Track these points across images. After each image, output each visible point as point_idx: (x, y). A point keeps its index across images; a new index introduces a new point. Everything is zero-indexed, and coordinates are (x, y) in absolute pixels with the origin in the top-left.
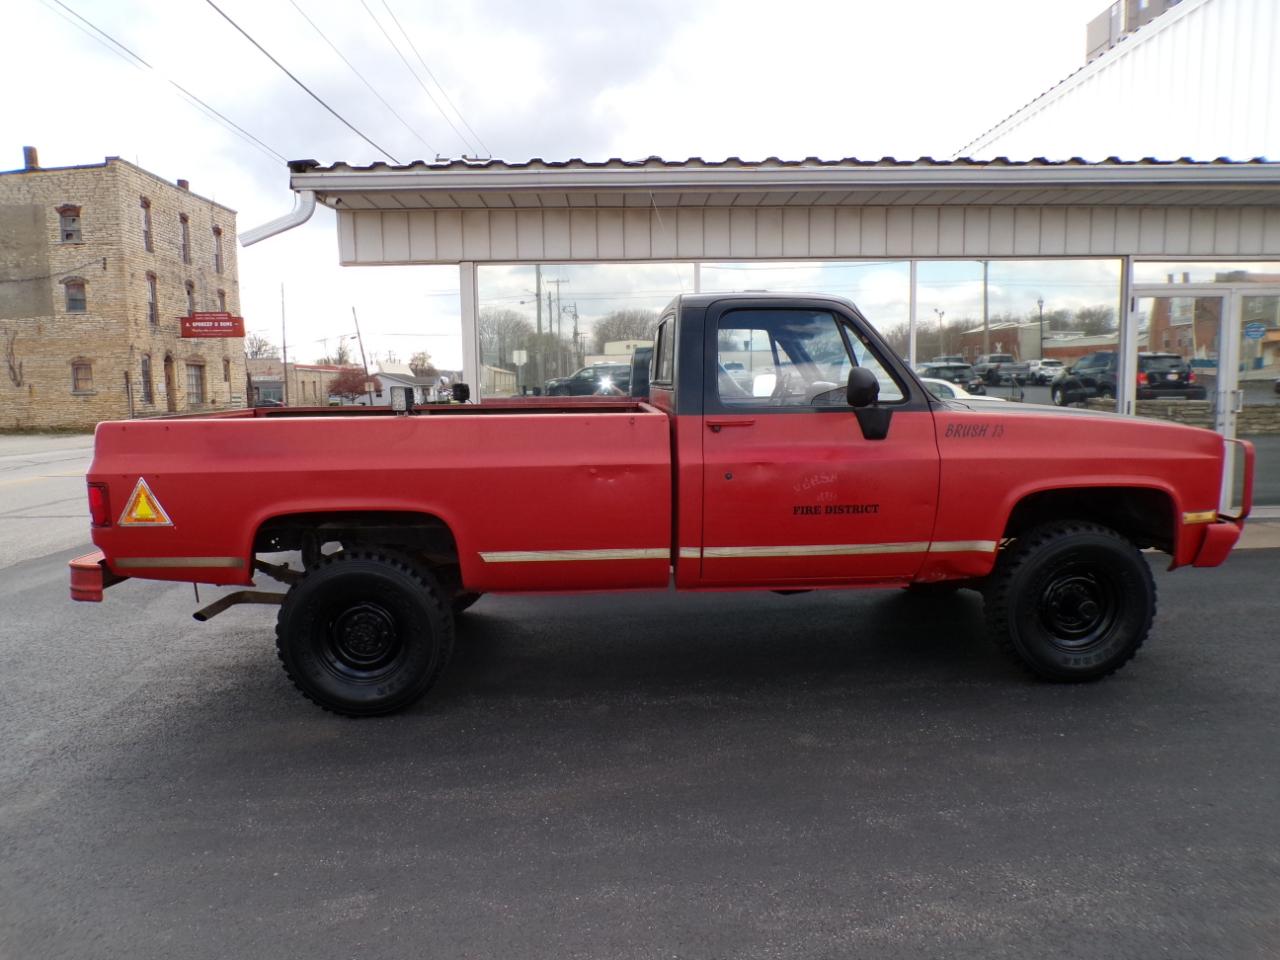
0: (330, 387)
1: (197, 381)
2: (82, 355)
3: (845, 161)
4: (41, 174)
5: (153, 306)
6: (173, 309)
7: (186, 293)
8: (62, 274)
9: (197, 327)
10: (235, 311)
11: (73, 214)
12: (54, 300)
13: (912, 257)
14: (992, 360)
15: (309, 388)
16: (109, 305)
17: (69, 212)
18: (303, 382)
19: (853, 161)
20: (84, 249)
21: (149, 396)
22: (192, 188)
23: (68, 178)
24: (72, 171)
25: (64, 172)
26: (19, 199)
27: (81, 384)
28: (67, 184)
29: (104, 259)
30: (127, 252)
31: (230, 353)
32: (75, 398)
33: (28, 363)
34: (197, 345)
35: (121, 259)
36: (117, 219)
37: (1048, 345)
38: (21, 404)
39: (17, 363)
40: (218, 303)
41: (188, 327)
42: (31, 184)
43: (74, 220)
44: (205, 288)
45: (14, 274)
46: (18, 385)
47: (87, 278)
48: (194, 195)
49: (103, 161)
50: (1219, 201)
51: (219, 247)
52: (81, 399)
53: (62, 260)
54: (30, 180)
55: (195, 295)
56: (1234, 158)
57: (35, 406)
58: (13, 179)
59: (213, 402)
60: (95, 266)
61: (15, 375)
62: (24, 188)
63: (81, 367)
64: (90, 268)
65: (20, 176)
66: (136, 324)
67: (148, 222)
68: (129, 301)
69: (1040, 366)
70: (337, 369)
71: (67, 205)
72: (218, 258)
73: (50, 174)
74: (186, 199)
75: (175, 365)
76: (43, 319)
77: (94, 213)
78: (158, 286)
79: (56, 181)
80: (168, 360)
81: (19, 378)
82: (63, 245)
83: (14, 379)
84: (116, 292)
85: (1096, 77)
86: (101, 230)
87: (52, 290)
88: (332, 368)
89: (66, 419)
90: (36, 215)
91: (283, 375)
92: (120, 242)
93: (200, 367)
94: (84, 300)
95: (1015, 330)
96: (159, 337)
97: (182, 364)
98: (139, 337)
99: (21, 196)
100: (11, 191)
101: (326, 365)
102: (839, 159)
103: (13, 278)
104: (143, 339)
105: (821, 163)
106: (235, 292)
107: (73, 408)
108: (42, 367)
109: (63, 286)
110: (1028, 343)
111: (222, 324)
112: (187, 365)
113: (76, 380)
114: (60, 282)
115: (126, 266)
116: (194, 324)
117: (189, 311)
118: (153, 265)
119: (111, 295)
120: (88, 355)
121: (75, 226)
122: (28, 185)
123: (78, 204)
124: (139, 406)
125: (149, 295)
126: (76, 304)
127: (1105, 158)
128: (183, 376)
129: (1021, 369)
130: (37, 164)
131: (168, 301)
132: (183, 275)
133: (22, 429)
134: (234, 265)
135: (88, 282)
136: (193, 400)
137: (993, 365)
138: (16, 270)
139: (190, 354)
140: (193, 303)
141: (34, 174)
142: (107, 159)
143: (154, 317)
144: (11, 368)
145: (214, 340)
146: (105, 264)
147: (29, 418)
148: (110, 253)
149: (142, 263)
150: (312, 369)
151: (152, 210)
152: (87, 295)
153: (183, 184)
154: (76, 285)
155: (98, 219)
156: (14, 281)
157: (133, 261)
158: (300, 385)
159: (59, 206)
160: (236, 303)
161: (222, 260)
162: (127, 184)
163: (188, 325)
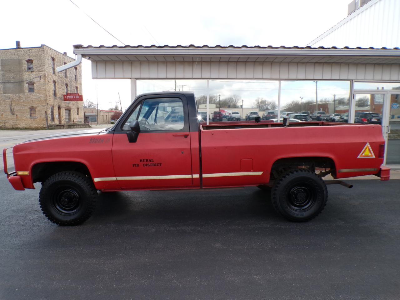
0: (111, 117)
1: (68, 114)
2: (33, 106)
3: (256, 47)
4: (22, 49)
5: (55, 91)
6: (61, 92)
7: (65, 87)
8: (27, 81)
9: (68, 98)
10: (80, 93)
11: (31, 62)
12: (25, 89)
13: (279, 79)
14: (318, 113)
15: (105, 117)
16: (41, 91)
17: (30, 61)
18: (103, 116)
19: (258, 47)
20: (34, 73)
21: (53, 119)
22: (68, 55)
23: (30, 51)
24: (31, 49)
25: (28, 49)
26: (14, 57)
27: (33, 115)
28: (29, 53)
29: (40, 76)
30: (47, 74)
31: (79, 106)
32: (30, 119)
33: (16, 108)
34: (68, 103)
35: (45, 76)
36: (44, 64)
37: (337, 109)
38: (14, 121)
39: (13, 108)
40: (76, 90)
41: (66, 98)
42: (18, 52)
43: (31, 64)
44: (72, 86)
45: (12, 80)
46: (13, 115)
47: (35, 82)
48: (68, 57)
49: (40, 46)
50: (384, 62)
51: (76, 73)
52: (32, 119)
53: (27, 76)
54: (18, 51)
55: (68, 88)
56: (388, 47)
57: (18, 121)
58: (12, 51)
59: (73, 121)
60: (38, 78)
61: (12, 111)
62: (16, 54)
63: (32, 109)
64: (35, 79)
65: (15, 50)
66: (49, 96)
67: (54, 65)
68: (47, 89)
69: (334, 116)
70: (114, 111)
71: (29, 59)
72: (76, 76)
73: (24, 49)
74: (66, 58)
75: (61, 109)
76: (21, 94)
77: (38, 62)
78: (57, 85)
79: (26, 52)
80: (59, 108)
81: (13, 112)
82: (27, 72)
83: (12, 113)
84: (43, 87)
85: (349, 21)
86: (39, 67)
87: (24, 85)
88: (113, 111)
89: (28, 126)
90: (20, 62)
91: (97, 113)
92: (45, 71)
93: (70, 110)
94: (34, 89)
95: (327, 104)
96: (56, 101)
97: (64, 109)
98: (50, 101)
99: (15, 56)
100: (12, 55)
101: (111, 110)
102: (254, 46)
103: (12, 81)
104: (52, 101)
105: (247, 47)
106: (81, 87)
107: (30, 122)
108: (21, 109)
109: (27, 84)
110: (331, 108)
111: (76, 97)
112: (65, 110)
113: (31, 113)
114: (27, 83)
115: (46, 79)
116: (68, 97)
117: (66, 93)
118: (55, 78)
119: (42, 87)
120: (35, 106)
121: (31, 66)
122: (17, 53)
123: (32, 59)
124: (50, 122)
125: (54, 88)
126: (31, 90)
127: (344, 47)
128: (64, 113)
129: (327, 116)
130: (20, 46)
131: (60, 90)
132: (65, 82)
133: (14, 128)
134: (81, 79)
135: (35, 83)
136: (67, 120)
137: (319, 115)
138: (13, 79)
139: (66, 106)
140: (67, 90)
141: (19, 50)
142: (42, 45)
143: (55, 94)
144: (11, 109)
145: (74, 102)
146: (40, 78)
147: (16, 125)
148: (41, 74)
149: (52, 78)
150: (106, 111)
151: (55, 61)
152: (35, 87)
153: (65, 53)
154: (31, 84)
155: (39, 64)
156: (12, 83)
157: (49, 77)
158: (102, 116)
159: (26, 59)
160: (81, 90)
161: (77, 77)
162: (47, 53)
163: (66, 97)
